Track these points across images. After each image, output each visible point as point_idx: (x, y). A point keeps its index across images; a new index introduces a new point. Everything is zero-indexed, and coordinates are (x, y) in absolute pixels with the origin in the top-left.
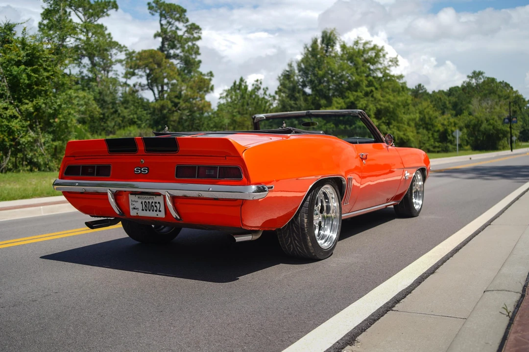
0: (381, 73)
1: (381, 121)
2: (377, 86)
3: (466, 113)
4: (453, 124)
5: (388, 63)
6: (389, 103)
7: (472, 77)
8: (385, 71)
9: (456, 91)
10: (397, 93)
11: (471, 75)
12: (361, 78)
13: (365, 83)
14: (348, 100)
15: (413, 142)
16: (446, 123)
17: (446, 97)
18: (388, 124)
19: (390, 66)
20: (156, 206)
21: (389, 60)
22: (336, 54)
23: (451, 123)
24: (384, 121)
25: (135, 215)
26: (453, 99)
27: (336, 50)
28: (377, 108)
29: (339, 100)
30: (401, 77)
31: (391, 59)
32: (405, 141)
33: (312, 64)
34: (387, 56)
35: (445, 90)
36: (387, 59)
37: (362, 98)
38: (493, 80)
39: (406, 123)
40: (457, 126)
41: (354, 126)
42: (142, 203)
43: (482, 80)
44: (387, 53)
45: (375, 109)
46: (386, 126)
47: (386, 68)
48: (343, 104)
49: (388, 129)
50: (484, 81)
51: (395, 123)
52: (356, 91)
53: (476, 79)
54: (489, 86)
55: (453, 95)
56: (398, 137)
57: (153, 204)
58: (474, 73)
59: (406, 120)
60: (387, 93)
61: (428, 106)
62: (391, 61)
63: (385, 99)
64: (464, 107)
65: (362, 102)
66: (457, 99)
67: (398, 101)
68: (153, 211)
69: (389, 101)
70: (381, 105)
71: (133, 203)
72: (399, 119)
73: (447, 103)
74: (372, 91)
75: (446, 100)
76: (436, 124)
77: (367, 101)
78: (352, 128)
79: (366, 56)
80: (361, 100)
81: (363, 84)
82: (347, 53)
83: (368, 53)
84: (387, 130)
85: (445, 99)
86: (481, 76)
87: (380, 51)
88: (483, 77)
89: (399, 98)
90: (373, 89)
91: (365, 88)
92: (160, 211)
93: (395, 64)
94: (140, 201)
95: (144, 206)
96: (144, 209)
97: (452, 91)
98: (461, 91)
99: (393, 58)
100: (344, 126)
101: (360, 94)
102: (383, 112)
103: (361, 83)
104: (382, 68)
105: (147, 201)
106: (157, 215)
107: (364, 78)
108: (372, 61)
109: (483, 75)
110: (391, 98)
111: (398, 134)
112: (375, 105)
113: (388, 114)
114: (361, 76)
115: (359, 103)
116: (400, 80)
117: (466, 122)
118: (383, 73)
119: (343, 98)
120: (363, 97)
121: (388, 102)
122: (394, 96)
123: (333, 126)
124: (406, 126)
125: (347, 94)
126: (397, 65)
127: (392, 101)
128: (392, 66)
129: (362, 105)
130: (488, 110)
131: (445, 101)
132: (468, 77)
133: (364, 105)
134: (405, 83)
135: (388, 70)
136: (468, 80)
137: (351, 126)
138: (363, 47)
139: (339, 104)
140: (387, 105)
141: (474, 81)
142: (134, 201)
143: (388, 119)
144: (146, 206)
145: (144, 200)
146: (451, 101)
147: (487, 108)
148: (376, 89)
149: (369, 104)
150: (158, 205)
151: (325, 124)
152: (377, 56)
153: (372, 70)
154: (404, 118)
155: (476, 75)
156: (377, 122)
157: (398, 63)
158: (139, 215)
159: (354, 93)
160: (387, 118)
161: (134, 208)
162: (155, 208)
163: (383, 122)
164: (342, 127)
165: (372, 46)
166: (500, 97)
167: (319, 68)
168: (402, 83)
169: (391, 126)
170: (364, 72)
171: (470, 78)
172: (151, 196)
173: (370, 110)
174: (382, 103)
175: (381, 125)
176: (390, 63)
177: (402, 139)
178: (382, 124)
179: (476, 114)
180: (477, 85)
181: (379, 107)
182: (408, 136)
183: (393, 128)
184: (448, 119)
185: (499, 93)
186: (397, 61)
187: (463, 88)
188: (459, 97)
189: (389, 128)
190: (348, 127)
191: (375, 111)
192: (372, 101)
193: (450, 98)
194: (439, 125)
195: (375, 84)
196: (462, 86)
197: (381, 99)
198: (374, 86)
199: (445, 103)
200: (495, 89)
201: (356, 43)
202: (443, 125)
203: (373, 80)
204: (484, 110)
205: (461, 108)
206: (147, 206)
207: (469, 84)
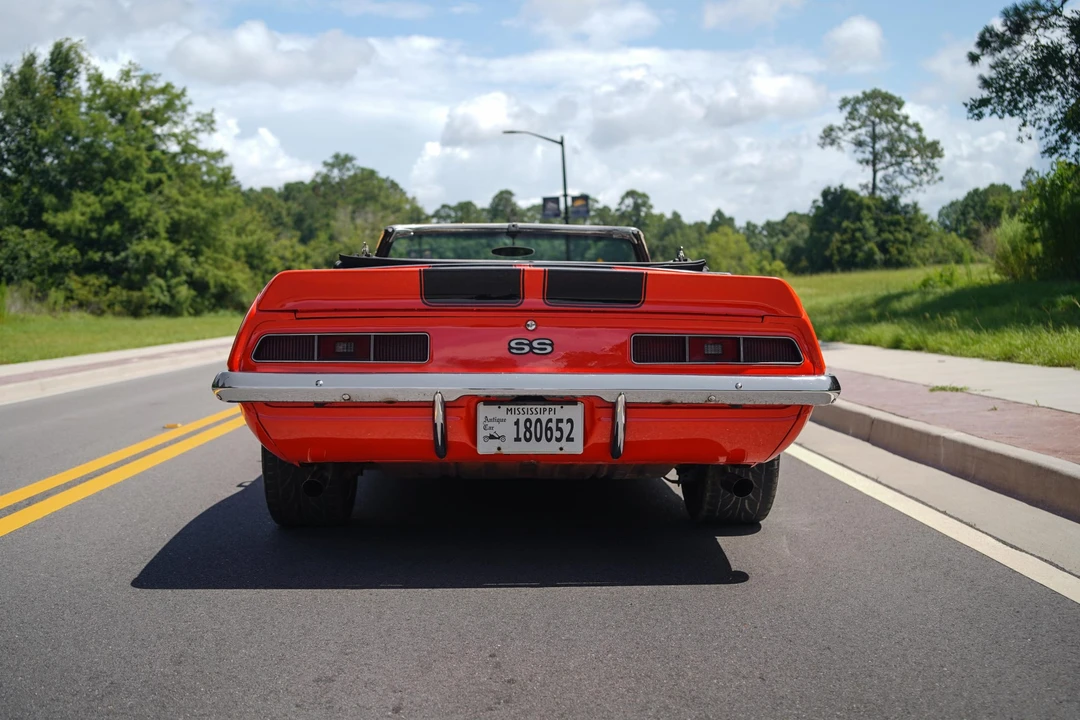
0: (179, 143)
1: (180, 247)
2: (171, 171)
3: (323, 236)
4: (302, 258)
5: (193, 125)
6: (198, 210)
7: (332, 166)
8: (185, 140)
9: (299, 191)
10: (212, 188)
11: (330, 161)
12: (138, 153)
13: (147, 164)
14: (109, 199)
15: (245, 291)
16: (288, 254)
17: (282, 203)
18: (195, 254)
19: (197, 130)
20: (559, 429)
21: (194, 117)
22: (78, 92)
23: (299, 256)
24: (187, 247)
25: (494, 451)
26: (295, 207)
27: (77, 86)
28: (172, 218)
29: (88, 197)
30: (220, 155)
31: (200, 116)
32: (230, 290)
33: (23, 112)
34: (191, 109)
35: (276, 188)
36: (189, 115)
37: (141, 196)
38: (372, 174)
39: (230, 253)
40: (310, 261)
41: (123, 254)
42: (517, 423)
43: (351, 173)
44: (190, 103)
45: (169, 221)
46: (191, 257)
47: (187, 135)
48: (98, 206)
49: (196, 265)
50: (355, 175)
51: (208, 252)
52: (128, 180)
53: (340, 170)
54: (363, 185)
55: (294, 199)
56: (216, 281)
57: (553, 425)
58: (337, 156)
59: (232, 247)
60: (192, 187)
61: (254, 218)
62: (199, 120)
63: (188, 200)
64: (317, 225)
65: (139, 205)
66: (301, 208)
67: (217, 205)
68: (549, 440)
69: (196, 205)
70: (180, 213)
71: (490, 424)
72: (218, 243)
73: (284, 213)
74: (160, 182)
75: (282, 208)
76: (268, 257)
77: (152, 201)
78: (118, 258)
79: (145, 106)
80: (139, 199)
81: (141, 165)
82: (102, 95)
83: (149, 99)
84: (193, 265)
85: (279, 205)
86: (348, 165)
87: (179, 96)
88: (353, 165)
89: (218, 200)
90: (163, 177)
91: (146, 175)
92: (569, 439)
93: (208, 128)
94: (512, 418)
95: (522, 429)
96: (521, 436)
97: (291, 191)
98: (310, 192)
99: (204, 115)
100: (100, 254)
101: (136, 187)
102: (183, 226)
103: (137, 162)
104: (181, 134)
105: (534, 418)
106: (561, 449)
107: (144, 154)
108: (159, 116)
109: (354, 162)
110: (202, 197)
111: (215, 276)
112: (168, 213)
113: (194, 233)
114: (138, 149)
115: (134, 206)
116: (217, 161)
117: (327, 254)
118: (183, 143)
119: (96, 194)
120: (141, 192)
121: (194, 207)
122: (206, 195)
123: (74, 252)
124: (230, 260)
125: (106, 186)
126: (213, 129)
127: (205, 205)
128: (202, 131)
129: (141, 210)
130: (367, 232)
131: (280, 209)
132: (326, 164)
133: (145, 211)
134: (229, 169)
135: (194, 138)
136: (324, 170)
137: (116, 253)
138: (141, 85)
139: (89, 205)
140: (194, 212)
141: (336, 173)
142: (494, 420)
143: (194, 244)
144: (528, 429)
145: (526, 416)
146: (293, 212)
147: (366, 228)
148: (170, 177)
149: (155, 209)
150: (566, 427)
151: (56, 249)
152: (170, 106)
153: (158, 136)
154: (228, 243)
155: (342, 161)
156: (173, 248)
157: (215, 126)
158: (504, 451)
159: (122, 183)
160: (192, 240)
161: (492, 437)
162: (557, 434)
163: (184, 249)
164: (96, 256)
165: (160, 84)
166: (385, 207)
167: (38, 122)
168: (223, 169)
169: (202, 259)
170: (142, 140)
171: (329, 167)
172: (547, 407)
173: (157, 223)
174: (182, 208)
175: (181, 256)
176: (198, 125)
177: (222, 286)
178: (183, 253)
179: (345, 239)
180: (342, 182)
181: (176, 216)
182: (234, 280)
183: (206, 262)
184: (292, 247)
185: (382, 199)
186: (213, 122)
187: (314, 187)
188: (305, 204)
189: (197, 262)
190: (109, 256)
191: (168, 225)
192: (161, 203)
193: (290, 203)
194: (275, 259)
195: (167, 167)
196: (313, 181)
197: (181, 199)
198: (165, 171)
199: (279, 214)
200: (376, 191)
201: (126, 75)
202: (282, 258)
203: (163, 157)
204: (359, 232)
205: (310, 226)
206: (532, 429)
207: (326, 179)
